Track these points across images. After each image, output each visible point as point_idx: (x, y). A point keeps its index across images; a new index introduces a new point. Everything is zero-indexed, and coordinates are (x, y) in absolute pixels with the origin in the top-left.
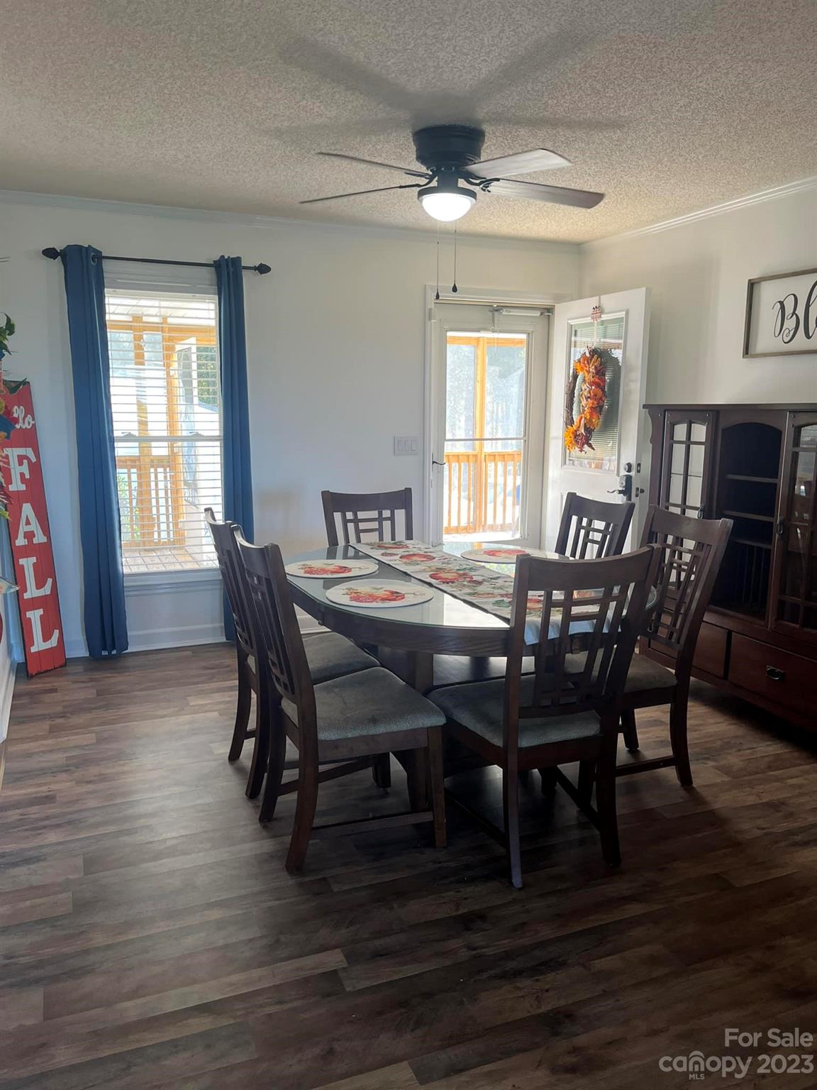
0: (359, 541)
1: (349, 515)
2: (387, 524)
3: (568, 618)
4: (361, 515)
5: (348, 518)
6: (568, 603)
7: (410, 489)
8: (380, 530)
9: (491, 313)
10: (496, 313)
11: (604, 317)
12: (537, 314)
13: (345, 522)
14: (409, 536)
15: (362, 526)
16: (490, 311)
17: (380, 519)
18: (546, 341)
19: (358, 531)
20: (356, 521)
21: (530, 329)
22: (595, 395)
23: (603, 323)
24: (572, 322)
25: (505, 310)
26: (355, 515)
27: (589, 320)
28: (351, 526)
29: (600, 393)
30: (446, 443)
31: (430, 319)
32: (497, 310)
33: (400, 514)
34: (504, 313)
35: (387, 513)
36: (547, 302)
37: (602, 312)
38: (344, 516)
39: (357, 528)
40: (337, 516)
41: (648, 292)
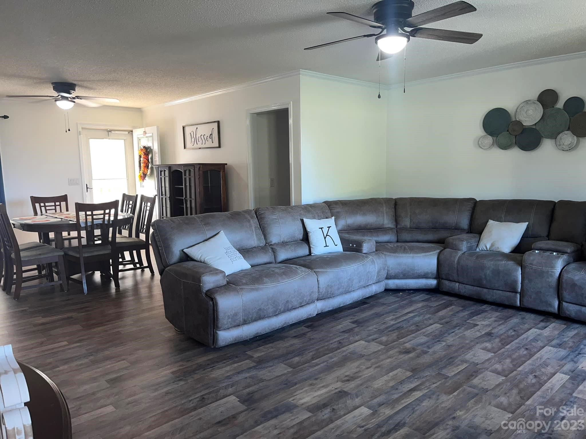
0: (46, 212)
1: (42, 204)
2: (58, 208)
3: (93, 219)
4: (47, 204)
5: (41, 205)
6: (92, 215)
7: (67, 195)
8: (55, 209)
9: (107, 133)
10: (109, 133)
11: (147, 135)
12: (127, 133)
13: (41, 207)
14: (67, 210)
15: (47, 208)
16: (107, 132)
17: (55, 206)
18: (132, 142)
19: (46, 210)
20: (45, 206)
21: (125, 138)
22: (145, 162)
23: (147, 137)
24: (139, 136)
25: (113, 131)
26: (45, 204)
27: (142, 136)
28: (43, 208)
29: (147, 161)
30: (93, 180)
31: (80, 135)
32: (110, 131)
33: (63, 204)
34: (113, 132)
35: (58, 203)
36: (130, 129)
37: (146, 133)
38: (40, 205)
39: (45, 209)
40: (37, 205)
41: (158, 127)
